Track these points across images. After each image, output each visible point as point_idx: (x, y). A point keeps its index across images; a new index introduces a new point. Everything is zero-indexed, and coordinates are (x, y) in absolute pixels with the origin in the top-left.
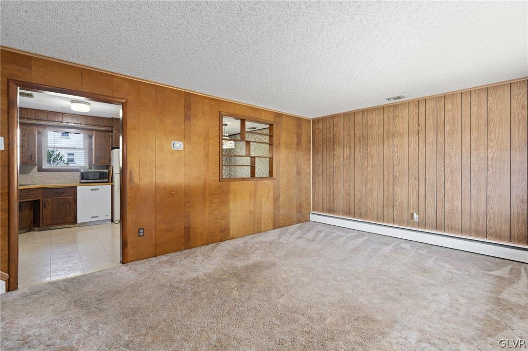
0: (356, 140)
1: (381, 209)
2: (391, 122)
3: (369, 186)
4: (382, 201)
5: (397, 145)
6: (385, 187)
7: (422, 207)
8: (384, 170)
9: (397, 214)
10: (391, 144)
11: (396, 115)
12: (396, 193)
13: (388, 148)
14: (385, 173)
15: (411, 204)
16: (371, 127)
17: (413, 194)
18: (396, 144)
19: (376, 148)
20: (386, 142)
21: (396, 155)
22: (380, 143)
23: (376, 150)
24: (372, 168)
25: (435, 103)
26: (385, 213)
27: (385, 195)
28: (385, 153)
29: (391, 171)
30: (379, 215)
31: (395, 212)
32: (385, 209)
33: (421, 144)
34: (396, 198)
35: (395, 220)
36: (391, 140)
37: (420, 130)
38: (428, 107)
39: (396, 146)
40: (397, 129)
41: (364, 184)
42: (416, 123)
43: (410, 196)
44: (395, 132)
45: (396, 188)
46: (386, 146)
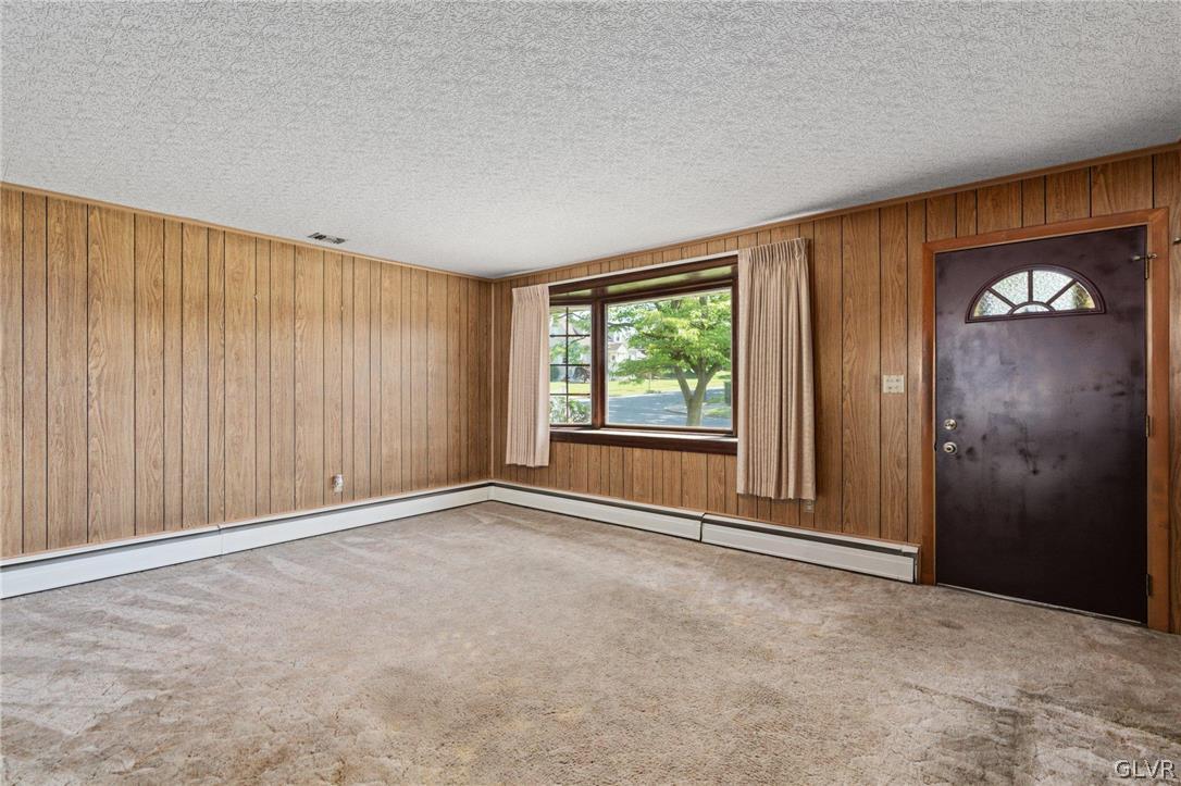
0: (186, 306)
1: (263, 483)
2: (289, 282)
3: (229, 432)
4: (266, 467)
5: (302, 336)
6: (274, 431)
7: (348, 461)
8: (273, 390)
9: (301, 487)
10: (288, 330)
11: (299, 268)
12: (300, 442)
13: (280, 339)
14: (274, 397)
15: (329, 459)
16: (234, 280)
17: (333, 439)
18: (299, 333)
19: (250, 335)
20: (276, 325)
21: (299, 357)
22: (260, 326)
23: (249, 341)
24: (239, 386)
25: (367, 269)
26: (275, 492)
27: (275, 450)
28: (273, 350)
29: (290, 392)
30: (260, 501)
31: (298, 484)
32: (275, 482)
33: (347, 339)
34: (300, 451)
35: (298, 501)
36: (288, 322)
37: (344, 314)
38: (357, 271)
39: (298, 339)
40: (301, 299)
41: (214, 430)
42: (337, 299)
43: (328, 440)
44: (298, 305)
45: (300, 429)
46: (276, 335)
